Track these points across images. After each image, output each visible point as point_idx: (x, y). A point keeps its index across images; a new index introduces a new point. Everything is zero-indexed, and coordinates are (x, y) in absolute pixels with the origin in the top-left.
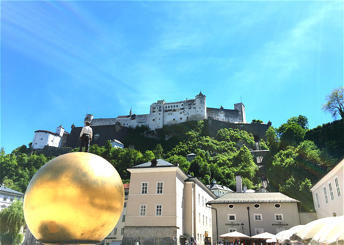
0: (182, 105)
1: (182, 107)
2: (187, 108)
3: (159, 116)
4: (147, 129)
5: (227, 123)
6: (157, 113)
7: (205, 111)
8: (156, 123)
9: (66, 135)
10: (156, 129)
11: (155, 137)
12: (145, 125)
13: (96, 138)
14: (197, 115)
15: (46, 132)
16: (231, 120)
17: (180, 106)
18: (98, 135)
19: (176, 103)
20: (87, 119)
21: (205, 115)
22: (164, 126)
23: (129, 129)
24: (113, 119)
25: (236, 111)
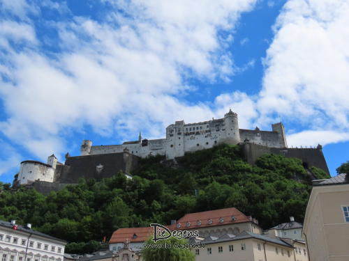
0: (208, 126)
1: (208, 129)
2: (213, 130)
3: (178, 141)
4: (164, 157)
5: (266, 148)
6: (176, 137)
7: (238, 133)
8: (175, 151)
9: (59, 167)
10: (176, 158)
11: (175, 168)
12: (161, 152)
13: (98, 171)
14: (228, 139)
15: (36, 163)
16: (270, 145)
17: (205, 128)
18: (100, 166)
19: (200, 124)
20: (85, 146)
21: (238, 139)
22: (186, 154)
23: (139, 158)
24: (118, 146)
25: (276, 133)
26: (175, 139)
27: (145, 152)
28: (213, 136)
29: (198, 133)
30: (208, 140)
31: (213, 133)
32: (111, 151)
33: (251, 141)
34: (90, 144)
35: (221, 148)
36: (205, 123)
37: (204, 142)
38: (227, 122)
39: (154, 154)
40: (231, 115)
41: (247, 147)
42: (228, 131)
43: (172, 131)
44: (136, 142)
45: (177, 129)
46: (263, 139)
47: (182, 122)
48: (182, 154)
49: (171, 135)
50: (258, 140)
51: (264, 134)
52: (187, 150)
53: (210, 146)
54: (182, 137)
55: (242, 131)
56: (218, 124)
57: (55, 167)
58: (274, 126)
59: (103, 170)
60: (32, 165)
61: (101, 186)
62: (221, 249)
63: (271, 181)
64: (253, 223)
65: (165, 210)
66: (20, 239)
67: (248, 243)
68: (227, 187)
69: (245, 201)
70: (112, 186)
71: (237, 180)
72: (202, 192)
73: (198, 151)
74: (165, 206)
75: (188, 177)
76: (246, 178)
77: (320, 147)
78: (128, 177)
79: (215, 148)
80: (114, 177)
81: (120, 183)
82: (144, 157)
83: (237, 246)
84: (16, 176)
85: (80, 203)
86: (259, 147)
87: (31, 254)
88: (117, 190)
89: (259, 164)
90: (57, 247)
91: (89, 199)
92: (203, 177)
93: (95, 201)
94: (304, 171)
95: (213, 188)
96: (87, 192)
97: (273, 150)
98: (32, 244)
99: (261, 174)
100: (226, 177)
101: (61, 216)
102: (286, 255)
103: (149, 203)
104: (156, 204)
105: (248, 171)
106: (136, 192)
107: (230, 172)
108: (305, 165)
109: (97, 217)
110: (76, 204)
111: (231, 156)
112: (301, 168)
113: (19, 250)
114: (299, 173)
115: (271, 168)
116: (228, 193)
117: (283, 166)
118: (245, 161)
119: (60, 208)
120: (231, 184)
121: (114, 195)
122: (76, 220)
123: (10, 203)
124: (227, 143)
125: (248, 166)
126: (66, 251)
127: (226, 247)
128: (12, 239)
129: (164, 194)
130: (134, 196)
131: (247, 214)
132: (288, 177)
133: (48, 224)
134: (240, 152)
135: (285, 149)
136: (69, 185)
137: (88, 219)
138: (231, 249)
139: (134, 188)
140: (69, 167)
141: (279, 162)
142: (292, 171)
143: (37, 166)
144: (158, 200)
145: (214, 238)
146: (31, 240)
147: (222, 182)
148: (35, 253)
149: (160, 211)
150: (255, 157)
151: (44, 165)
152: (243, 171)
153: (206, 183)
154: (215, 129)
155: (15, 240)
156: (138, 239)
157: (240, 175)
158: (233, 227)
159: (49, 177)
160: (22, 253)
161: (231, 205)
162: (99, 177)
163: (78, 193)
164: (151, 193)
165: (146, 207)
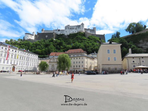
3: (68, 31)
4: (64, 35)
5: (91, 34)
6: (67, 29)
7: (84, 29)
8: (67, 33)
9: (36, 35)
10: (67, 35)
11: (67, 38)
12: (63, 33)
13: (46, 37)
14: (81, 31)
15: (29, 34)
16: (92, 33)
17: (75, 27)
18: (47, 36)
19: (74, 26)
20: (42, 30)
21: (84, 31)
22: (70, 34)
23: (57, 34)
24: (52, 31)
25: (94, 30)
26: (67, 30)
27: (59, 33)
28: (77, 30)
29: (73, 29)
30: (76, 31)
31: (77, 29)
32: (50, 32)
33: (87, 32)
34: (44, 30)
35: (79, 33)
36: (75, 26)
37: (75, 31)
38: (81, 26)
39: (61, 34)
40: (83, 24)
41: (86, 33)
42: (81, 29)
43: (66, 28)
44: (56, 30)
45: (68, 27)
46: (90, 32)
47: (69, 25)
48: (69, 34)
49: (66, 29)
50: (89, 32)
51: (91, 30)
52: (70, 33)
53: (76, 32)
54: (69, 29)
55: (85, 29)
56: (79, 26)
57: (34, 35)
58: (93, 28)
59: (48, 37)
60: (28, 35)
61: (47, 42)
62: (77, 58)
63: (91, 43)
64: (85, 53)
65: (64, 48)
66: (26, 54)
67: (84, 57)
68: (80, 43)
69: (84, 47)
70: (50, 42)
71: (82, 42)
72: (73, 44)
73: (73, 34)
74: (64, 47)
75: (70, 40)
76: (85, 41)
77: (104, 35)
78: (54, 39)
79: (78, 33)
80: (51, 39)
81: (52, 41)
82: (58, 34)
83: (81, 58)
84: (24, 37)
85: (42, 45)
86: (89, 33)
87: (29, 57)
88: (51, 43)
89: (89, 38)
90: (36, 56)
91: (44, 45)
92: (74, 40)
93: (45, 45)
94: (100, 41)
95: (76, 43)
96: (43, 43)
97: (93, 35)
98: (29, 55)
99: (89, 41)
100: (80, 41)
101: (37, 48)
102: (92, 60)
103: (60, 46)
104: (61, 47)
105: (86, 40)
106: (56, 43)
107: (81, 40)
108: (100, 39)
109: (46, 49)
110: (41, 46)
111: (82, 36)
112: (99, 40)
113: (26, 56)
114: (98, 41)
115: (91, 39)
116: (80, 45)
117: (95, 39)
118: (85, 37)
119: (36, 46)
120: (81, 43)
121: (50, 44)
122: (41, 50)
123: (23, 44)
124: (81, 32)
125: (86, 38)
126: (38, 57)
127: (78, 58)
128: (24, 54)
129: (64, 44)
130: (56, 44)
131: (84, 50)
132: (95, 42)
133: (33, 50)
134: (84, 35)
135: (96, 34)
136: (39, 40)
137: (44, 50)
138: (80, 58)
139: (56, 42)
140: (38, 36)
141: (94, 38)
142: (96, 40)
143: (29, 35)
144: (62, 46)
145: (75, 56)
146: (29, 54)
147: (79, 42)
148: (30, 57)
149: (62, 49)
150: (88, 36)
151: (31, 35)
152: (84, 40)
153: (75, 42)
154: (78, 28)
155: (25, 54)
156: (57, 55)
157: (83, 41)
158: (80, 53)
159: (33, 38)
160: (27, 57)
161: (80, 48)
162: (46, 39)
163: (41, 43)
164: (60, 44)
165: (59, 47)
